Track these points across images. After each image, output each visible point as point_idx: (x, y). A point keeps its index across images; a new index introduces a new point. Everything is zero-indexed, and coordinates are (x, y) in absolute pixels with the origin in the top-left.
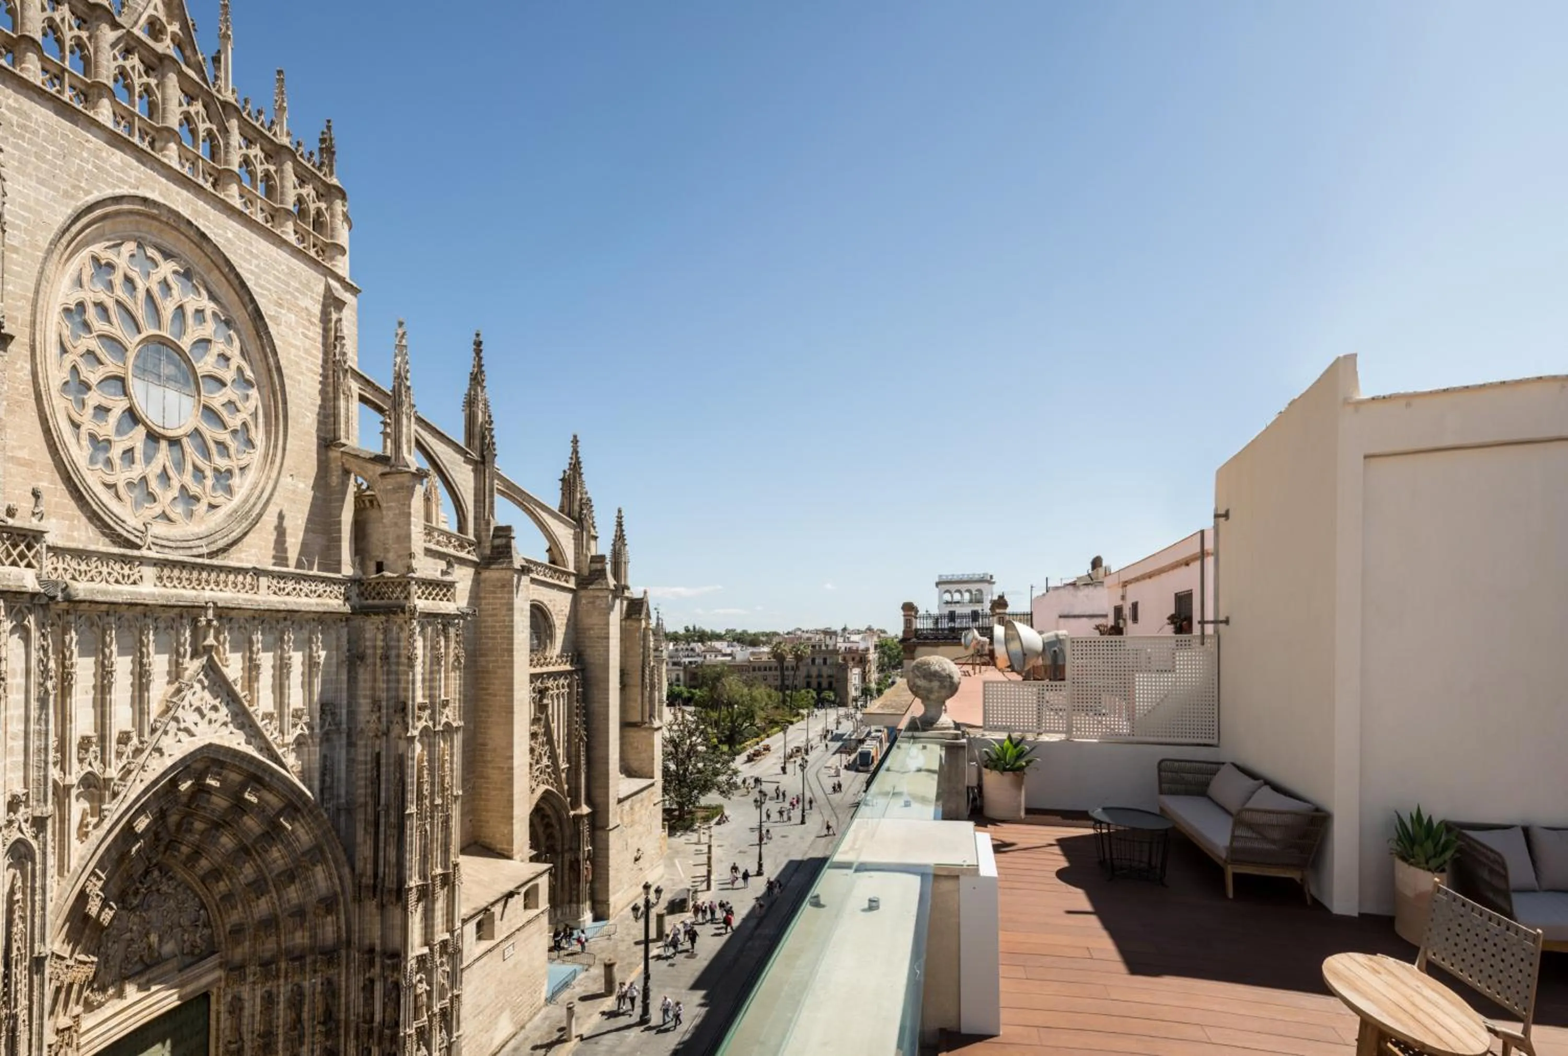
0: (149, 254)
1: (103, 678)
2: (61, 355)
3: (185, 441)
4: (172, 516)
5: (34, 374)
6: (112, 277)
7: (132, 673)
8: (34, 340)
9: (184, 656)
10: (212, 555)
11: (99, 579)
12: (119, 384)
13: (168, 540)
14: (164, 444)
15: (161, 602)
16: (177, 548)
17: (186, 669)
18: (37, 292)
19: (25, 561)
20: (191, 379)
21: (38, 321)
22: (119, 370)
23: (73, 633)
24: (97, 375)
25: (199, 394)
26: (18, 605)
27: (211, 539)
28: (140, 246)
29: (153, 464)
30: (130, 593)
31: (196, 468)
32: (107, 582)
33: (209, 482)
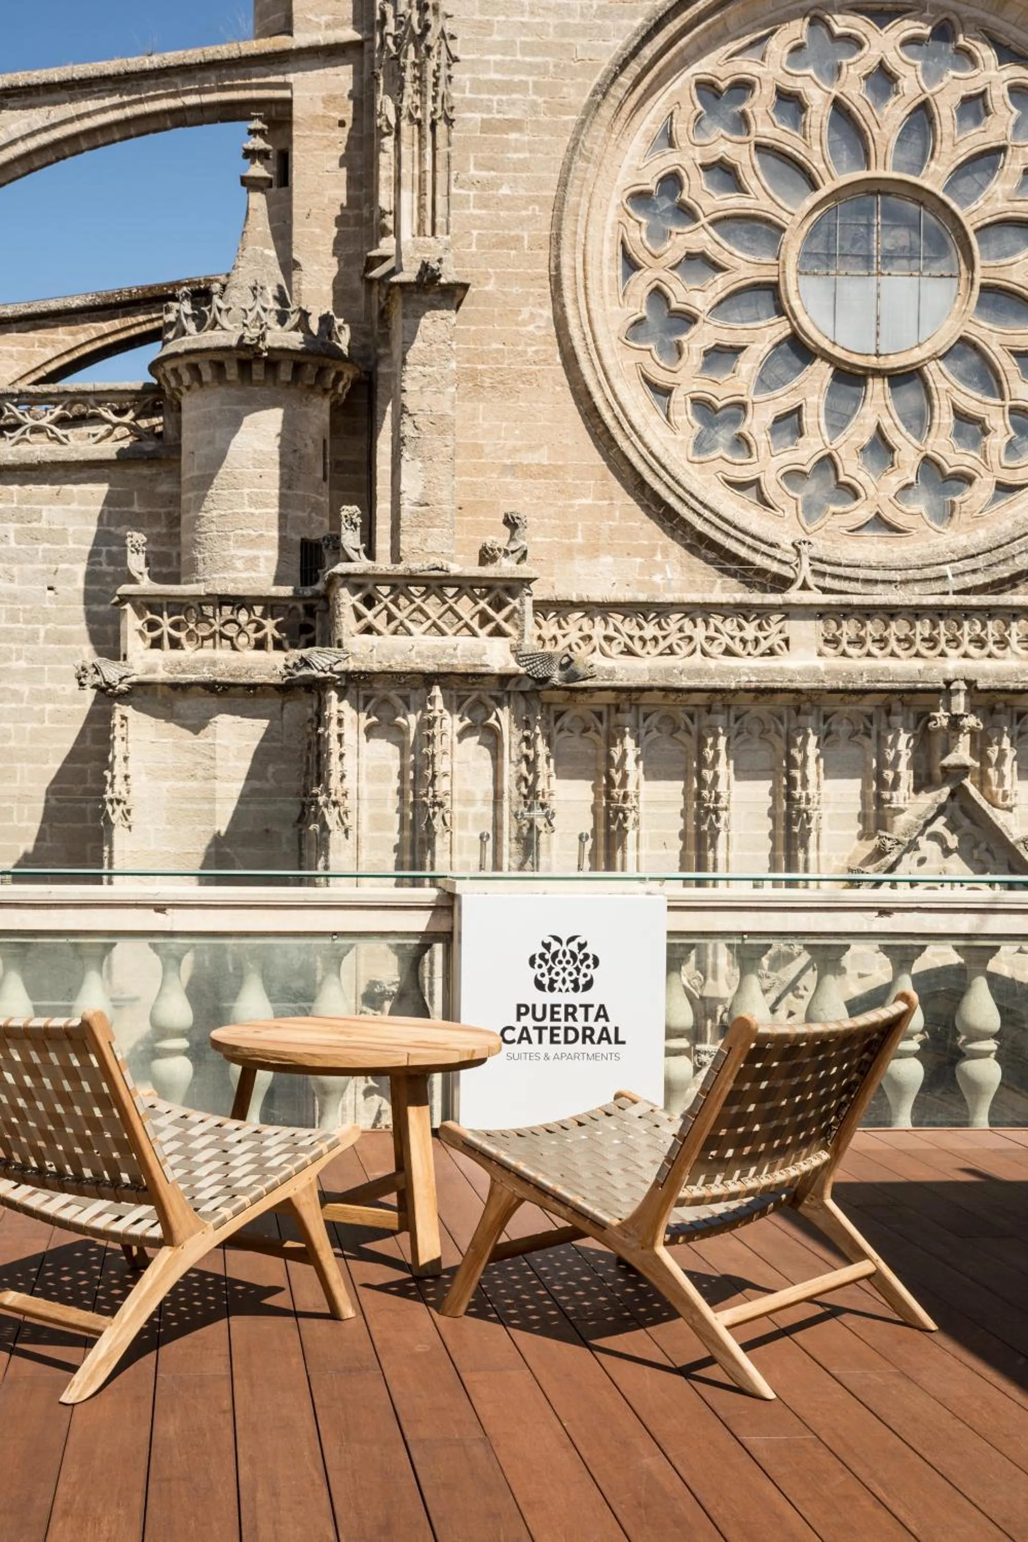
0: (838, 30)
1: (700, 820)
2: (626, 276)
3: (932, 371)
4: (899, 520)
5: (560, 323)
6: (746, 107)
7: (772, 814)
8: (558, 267)
9: (895, 786)
10: (997, 586)
11: (687, 649)
12: (768, 295)
13: (885, 568)
14: (877, 387)
15: (829, 684)
16: (905, 582)
17: (901, 811)
18: (563, 184)
19: (490, 627)
20: (951, 241)
21: (566, 233)
22: (765, 271)
23: (629, 743)
24: (710, 294)
25: (971, 267)
26: (474, 695)
27: (999, 555)
28: (817, 21)
29: (850, 429)
30: (757, 671)
31: (961, 416)
32: (704, 653)
33: (997, 441)
